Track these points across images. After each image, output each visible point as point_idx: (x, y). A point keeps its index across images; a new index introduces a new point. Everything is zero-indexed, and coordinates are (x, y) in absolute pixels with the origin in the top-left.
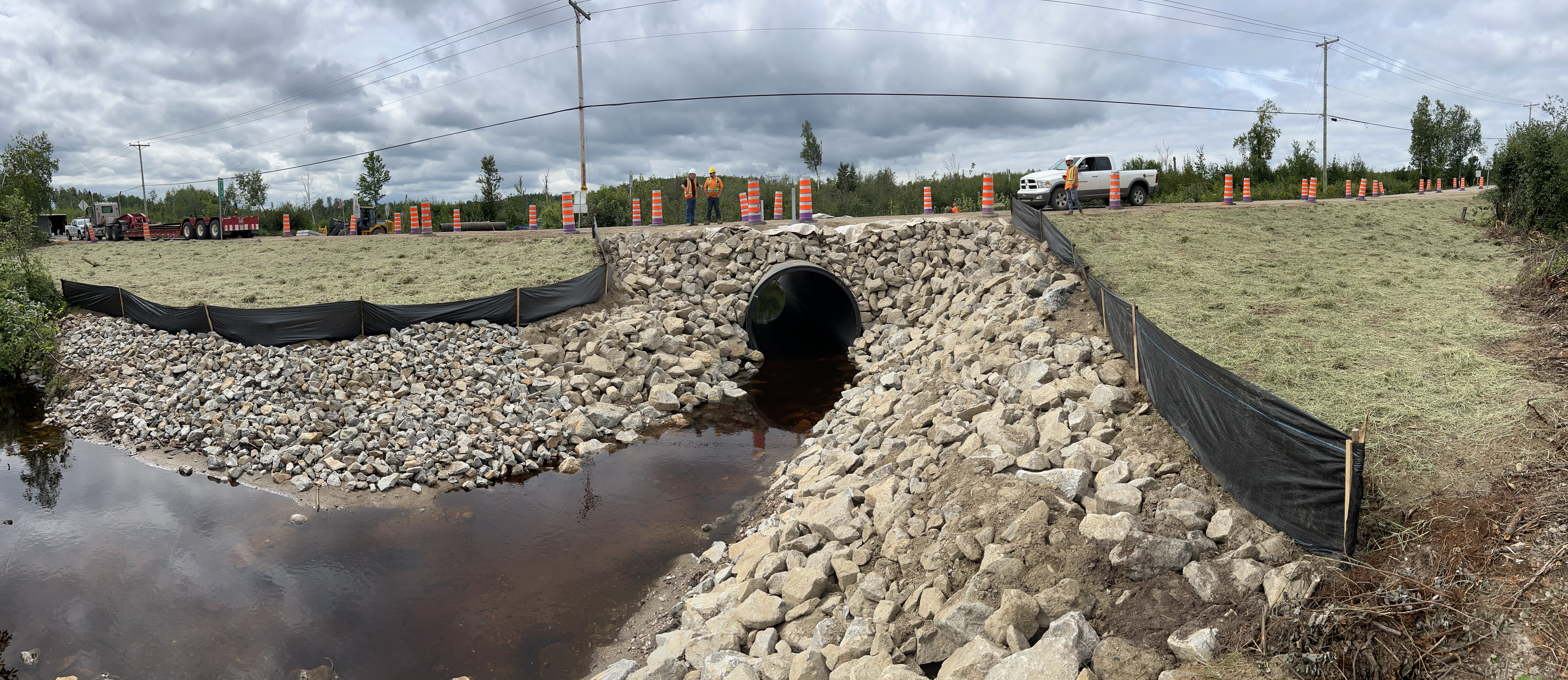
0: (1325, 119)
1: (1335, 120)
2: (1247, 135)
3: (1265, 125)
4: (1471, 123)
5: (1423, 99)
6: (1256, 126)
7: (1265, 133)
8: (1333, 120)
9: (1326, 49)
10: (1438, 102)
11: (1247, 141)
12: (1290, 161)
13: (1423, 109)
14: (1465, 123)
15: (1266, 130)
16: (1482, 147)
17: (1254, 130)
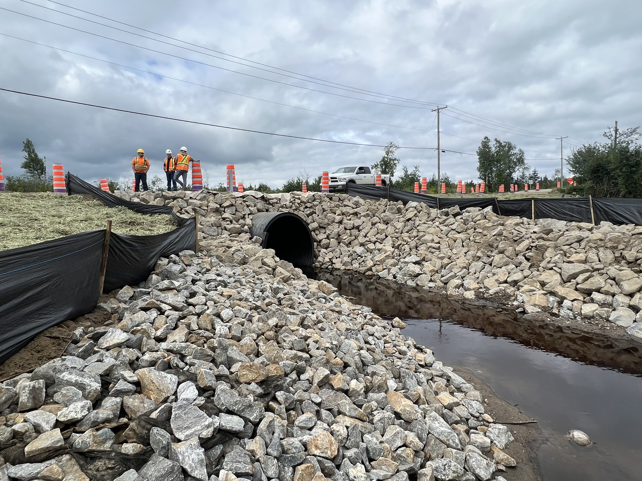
0: (439, 151)
1: (444, 152)
2: (379, 163)
3: (390, 156)
4: (516, 151)
5: (485, 139)
6: (384, 158)
7: (390, 161)
8: (443, 151)
9: (438, 112)
10: (496, 140)
11: (379, 166)
12: (402, 178)
13: (485, 144)
14: (512, 152)
15: (391, 160)
16: (526, 166)
17: (383, 160)
